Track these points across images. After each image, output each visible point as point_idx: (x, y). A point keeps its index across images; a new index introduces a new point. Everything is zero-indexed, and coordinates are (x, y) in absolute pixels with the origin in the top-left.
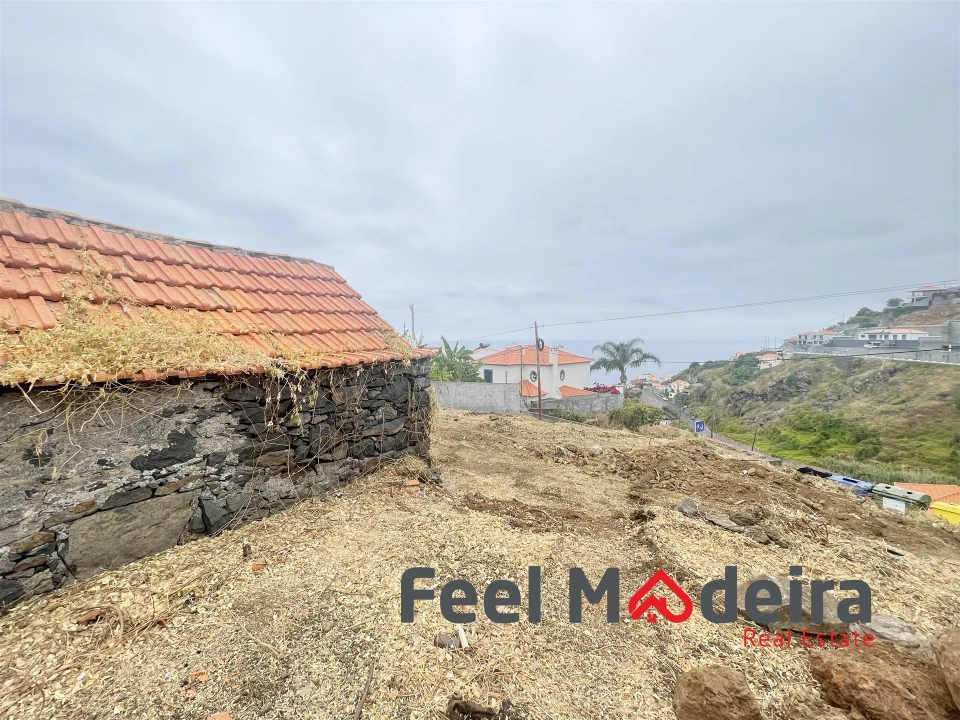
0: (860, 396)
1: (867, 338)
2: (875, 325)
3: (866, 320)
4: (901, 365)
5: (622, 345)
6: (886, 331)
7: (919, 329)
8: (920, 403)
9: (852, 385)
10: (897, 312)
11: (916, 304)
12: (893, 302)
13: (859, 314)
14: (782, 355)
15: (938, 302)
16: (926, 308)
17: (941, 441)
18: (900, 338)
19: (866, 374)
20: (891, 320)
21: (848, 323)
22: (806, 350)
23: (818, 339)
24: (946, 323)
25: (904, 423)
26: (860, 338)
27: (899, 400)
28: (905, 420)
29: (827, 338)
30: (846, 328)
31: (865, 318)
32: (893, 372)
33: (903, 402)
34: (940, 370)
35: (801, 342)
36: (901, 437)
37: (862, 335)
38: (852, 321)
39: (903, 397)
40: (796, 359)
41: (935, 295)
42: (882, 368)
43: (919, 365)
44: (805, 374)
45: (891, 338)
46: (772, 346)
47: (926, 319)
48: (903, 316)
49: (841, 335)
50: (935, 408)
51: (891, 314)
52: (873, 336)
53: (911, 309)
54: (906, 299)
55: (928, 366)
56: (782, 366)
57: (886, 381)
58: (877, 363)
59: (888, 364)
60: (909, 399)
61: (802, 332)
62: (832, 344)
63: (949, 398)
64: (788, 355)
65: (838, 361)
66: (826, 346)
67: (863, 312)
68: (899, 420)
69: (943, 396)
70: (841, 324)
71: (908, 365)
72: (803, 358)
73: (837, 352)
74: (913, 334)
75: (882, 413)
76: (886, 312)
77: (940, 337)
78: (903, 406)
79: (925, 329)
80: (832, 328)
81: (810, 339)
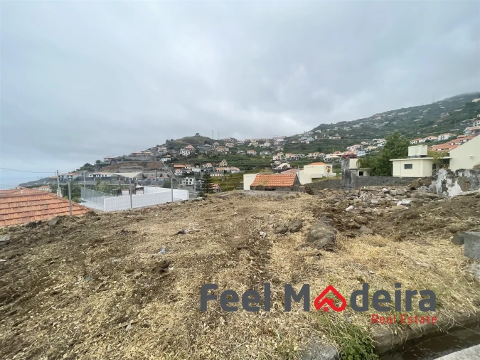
1: (92, 176)
2: (94, 171)
3: (89, 169)
6: (99, 173)
7: (110, 172)
10: (100, 166)
11: (106, 163)
12: (98, 162)
13: (85, 166)
15: (113, 163)
16: (109, 165)
18: (104, 176)
20: (100, 169)
23: (70, 177)
26: (89, 177)
29: (75, 177)
30: (81, 172)
31: (88, 167)
35: (60, 179)
37: (90, 175)
38: (82, 169)
41: (112, 160)
45: (101, 176)
47: (110, 169)
48: (103, 168)
49: (80, 175)
51: (98, 167)
52: (95, 176)
53: (105, 165)
54: (102, 161)
61: (59, 173)
62: (78, 179)
66: (75, 180)
67: (87, 165)
70: (78, 170)
76: (96, 165)
80: (74, 172)
81: (65, 177)
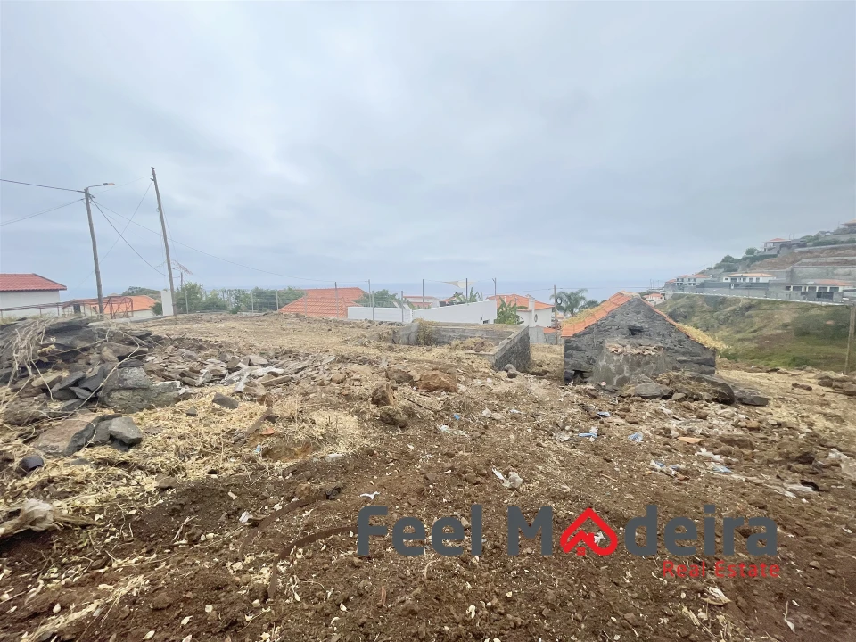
0: (723, 327)
1: (729, 281)
2: (735, 270)
3: (729, 266)
4: (754, 302)
5: (572, 294)
6: (744, 275)
7: (769, 273)
8: (767, 332)
9: (717, 319)
10: (753, 259)
11: (767, 253)
12: (750, 251)
13: (724, 261)
14: (664, 295)
15: (784, 251)
16: (774, 256)
17: (782, 361)
18: (754, 280)
19: (729, 309)
20: (748, 266)
21: (715, 268)
22: (683, 290)
23: (692, 281)
24: (789, 269)
25: (756, 348)
26: (724, 281)
27: (752, 330)
28: (757, 345)
29: (699, 281)
30: (714, 272)
31: (728, 264)
32: (749, 308)
33: (755, 331)
34: (783, 306)
35: (679, 284)
36: (753, 358)
37: (726, 279)
38: (718, 267)
39: (756, 328)
40: (676, 298)
41: (782, 246)
42: (740, 305)
43: (768, 302)
44: (682, 310)
45: (748, 280)
46: (655, 287)
47: (773, 266)
48: (757, 263)
49: (709, 278)
50: (778, 336)
51: (748, 261)
52: (734, 279)
53: (762, 257)
54: (760, 249)
55: (774, 302)
56: (664, 304)
57: (743, 315)
58: (736, 301)
59: (745, 301)
60: (760, 329)
61: (679, 274)
62: (703, 285)
63: (789, 327)
64: (669, 295)
65: (707, 299)
66: (697, 287)
67: (727, 259)
68: (752, 345)
69: (785, 326)
70: (710, 269)
71: (760, 302)
72: (680, 297)
73: (706, 293)
74: (764, 277)
75: (739, 340)
76: (745, 259)
77: (784, 279)
78: (755, 334)
79: (773, 273)
80: (702, 273)
81: (686, 282)
